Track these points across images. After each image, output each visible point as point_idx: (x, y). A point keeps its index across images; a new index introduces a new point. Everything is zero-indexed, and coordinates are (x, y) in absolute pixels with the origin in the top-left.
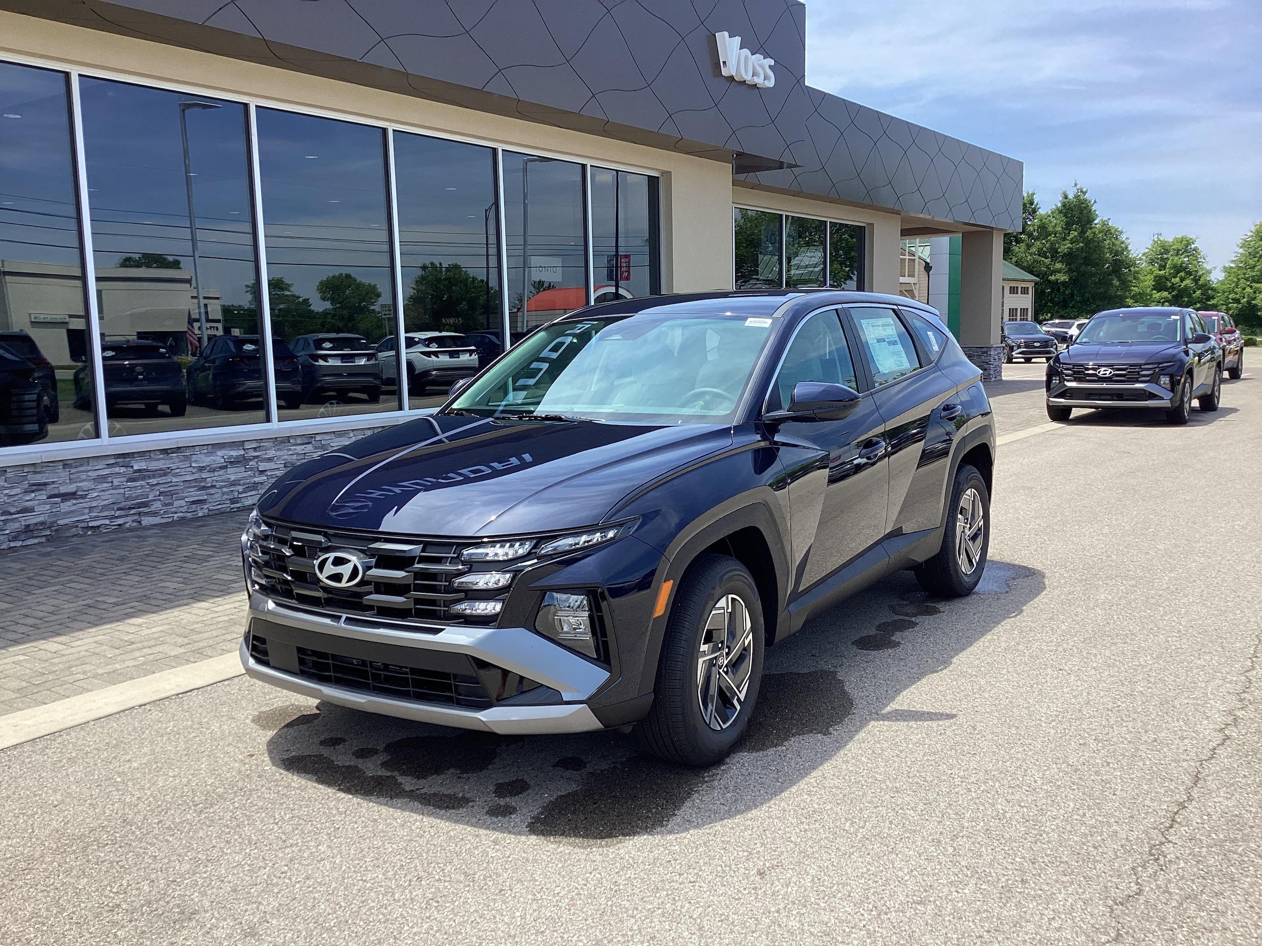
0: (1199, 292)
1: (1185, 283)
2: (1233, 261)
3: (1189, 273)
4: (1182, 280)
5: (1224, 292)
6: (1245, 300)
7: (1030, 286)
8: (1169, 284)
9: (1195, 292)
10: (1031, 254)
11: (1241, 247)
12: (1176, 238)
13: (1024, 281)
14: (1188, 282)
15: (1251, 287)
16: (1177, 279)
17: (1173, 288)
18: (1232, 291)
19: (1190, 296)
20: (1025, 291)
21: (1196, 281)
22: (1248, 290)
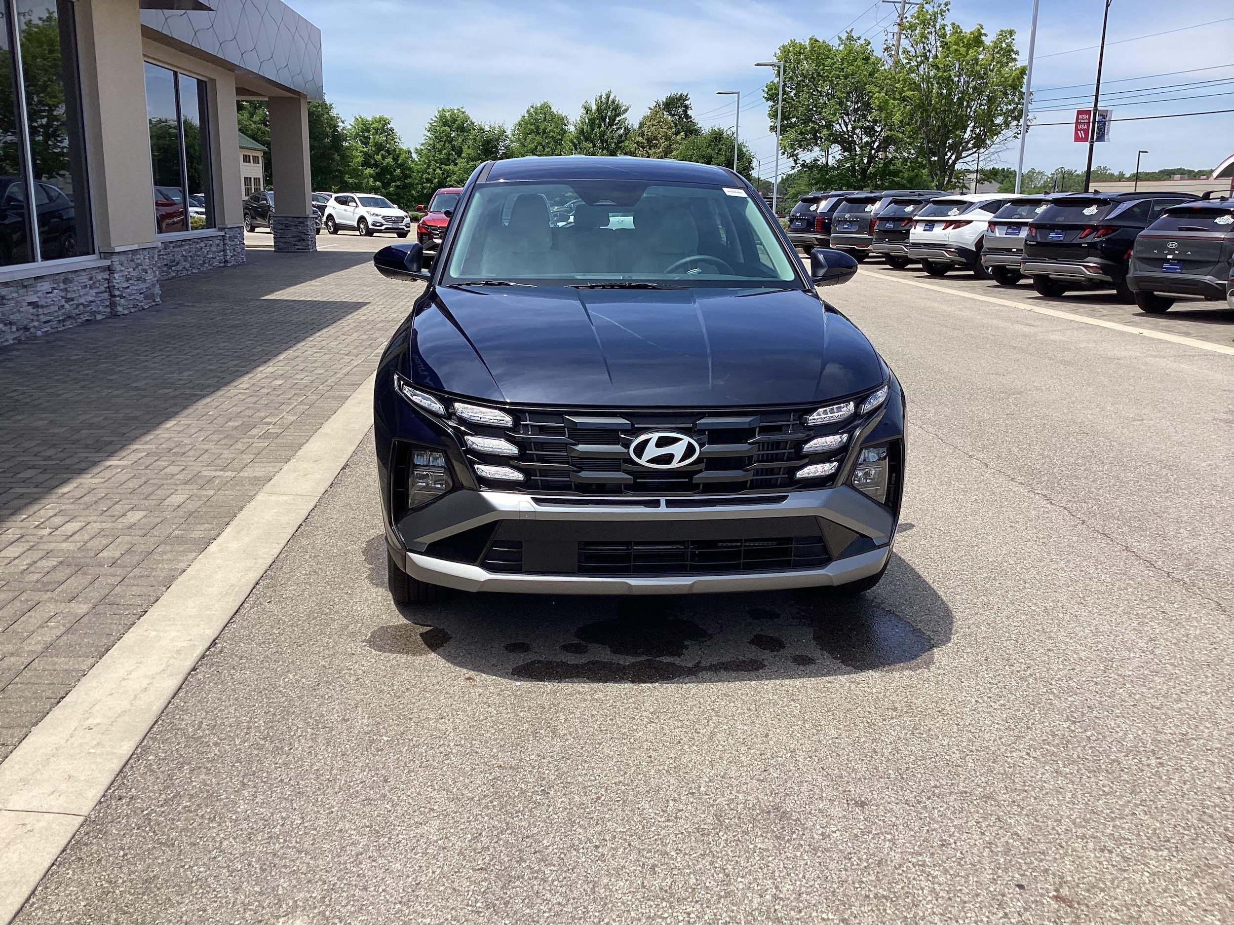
0: (399, 170)
1: (386, 161)
2: (422, 144)
3: (388, 151)
4: (384, 157)
5: (418, 172)
6: (436, 180)
7: (260, 155)
8: (373, 162)
9: (395, 170)
10: (255, 123)
11: (429, 131)
12: (375, 118)
13: (256, 150)
14: (389, 160)
15: (441, 168)
16: (379, 157)
17: (376, 165)
18: (425, 171)
19: (391, 174)
20: (256, 160)
21: (395, 159)
22: (438, 171)
